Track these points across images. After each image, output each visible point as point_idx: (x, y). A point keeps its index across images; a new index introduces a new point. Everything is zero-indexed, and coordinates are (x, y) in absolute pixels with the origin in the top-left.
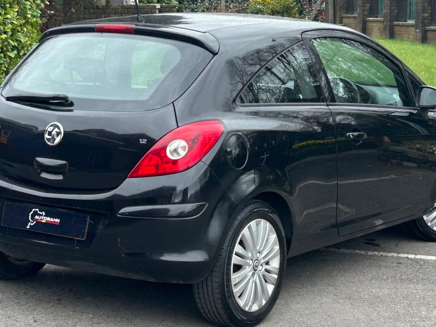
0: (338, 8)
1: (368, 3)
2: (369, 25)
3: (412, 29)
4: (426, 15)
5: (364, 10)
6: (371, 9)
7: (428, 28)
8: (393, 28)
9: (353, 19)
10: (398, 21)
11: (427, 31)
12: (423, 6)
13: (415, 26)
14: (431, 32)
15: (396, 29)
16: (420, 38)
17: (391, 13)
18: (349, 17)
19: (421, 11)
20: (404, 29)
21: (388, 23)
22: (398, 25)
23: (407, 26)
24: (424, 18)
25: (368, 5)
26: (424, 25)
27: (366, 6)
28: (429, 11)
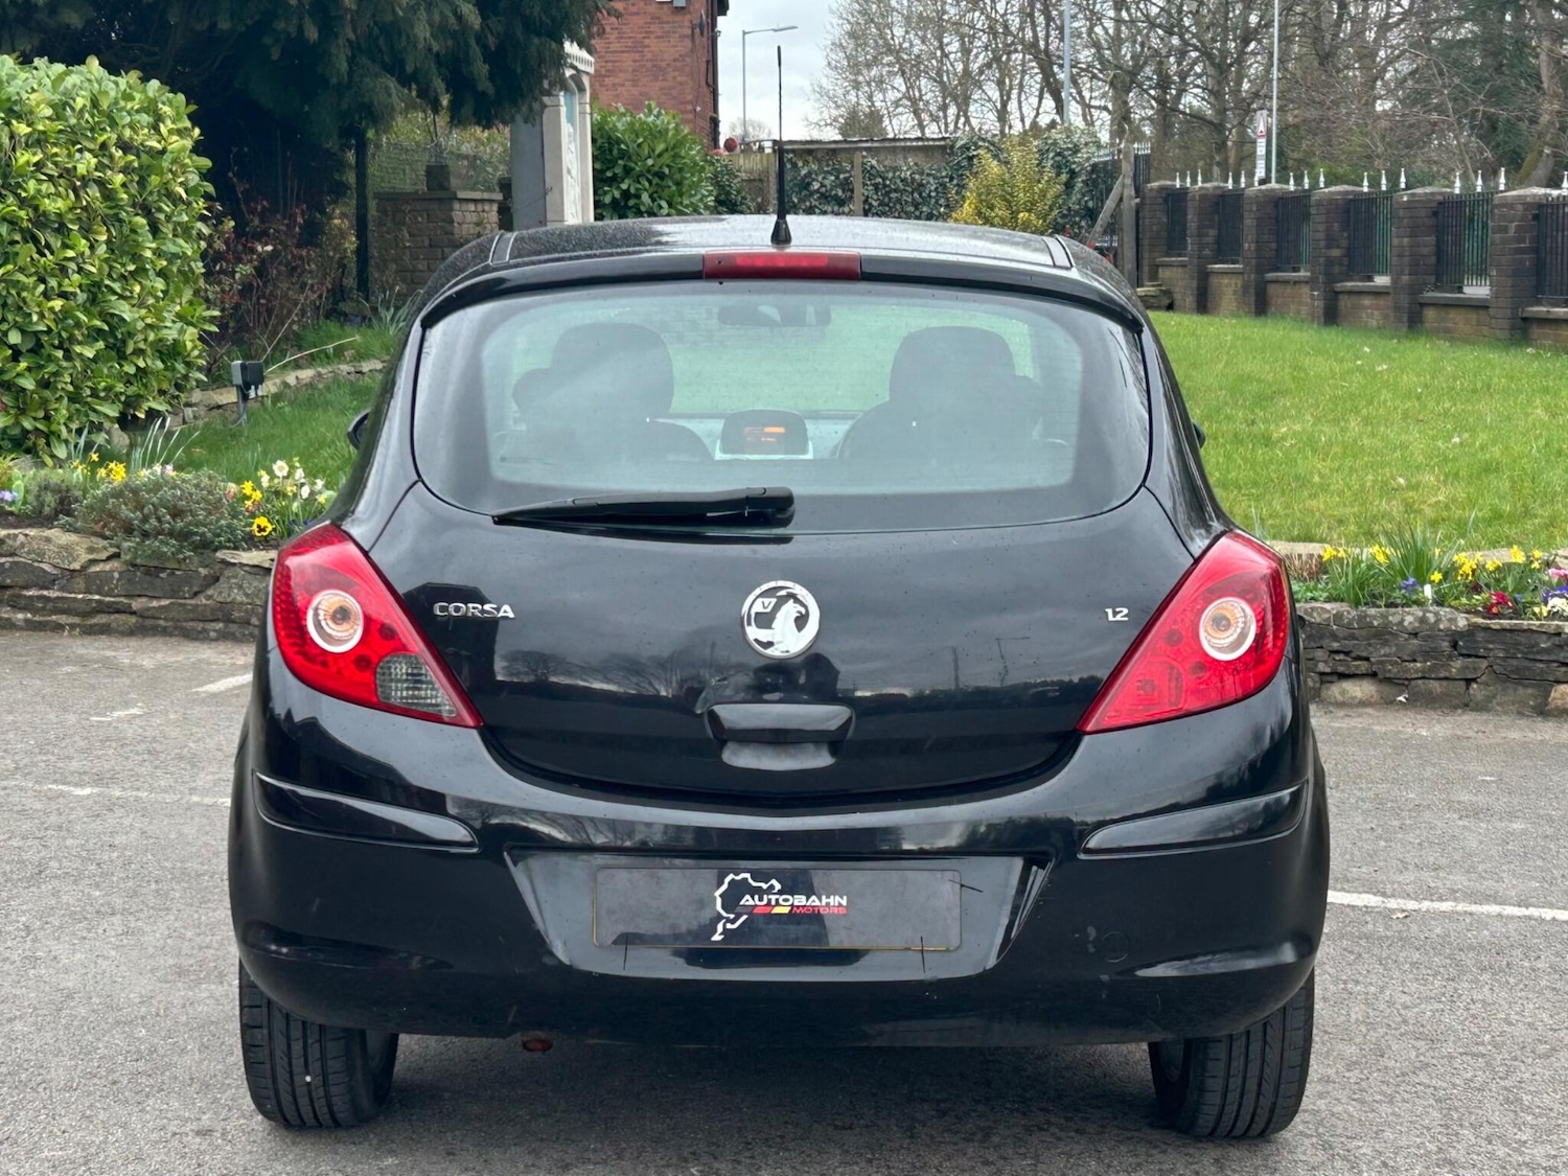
0: (1145, 242)
1: (1212, 227)
2: (1214, 281)
3: (1305, 290)
4: (1336, 253)
5: (1202, 246)
6: (1219, 241)
7: (1339, 286)
8: (1265, 289)
9: (1180, 270)
10: (1277, 269)
11: (1337, 293)
12: (1328, 230)
13: (1310, 282)
14: (1346, 297)
15: (1272, 289)
16: (1321, 312)
17: (1258, 249)
18: (1170, 265)
19: (1322, 244)
20: (1289, 290)
21: (1253, 276)
22: (1276, 282)
23: (1295, 282)
24: (1330, 262)
25: (1213, 232)
26: (1331, 279)
27: (1207, 235)
28: (1344, 243)
